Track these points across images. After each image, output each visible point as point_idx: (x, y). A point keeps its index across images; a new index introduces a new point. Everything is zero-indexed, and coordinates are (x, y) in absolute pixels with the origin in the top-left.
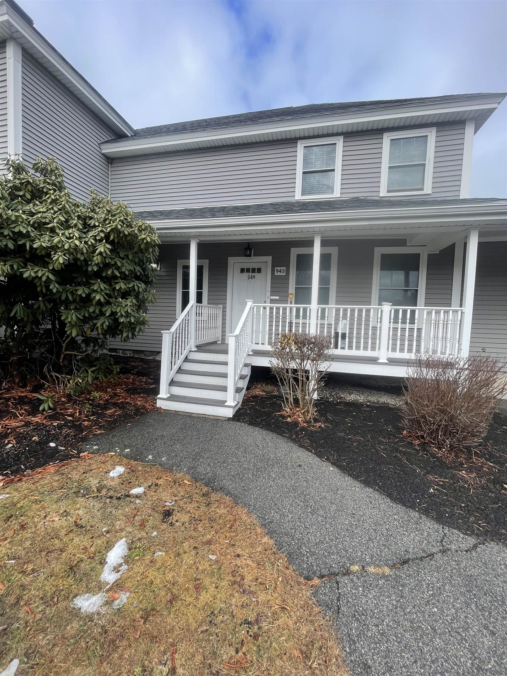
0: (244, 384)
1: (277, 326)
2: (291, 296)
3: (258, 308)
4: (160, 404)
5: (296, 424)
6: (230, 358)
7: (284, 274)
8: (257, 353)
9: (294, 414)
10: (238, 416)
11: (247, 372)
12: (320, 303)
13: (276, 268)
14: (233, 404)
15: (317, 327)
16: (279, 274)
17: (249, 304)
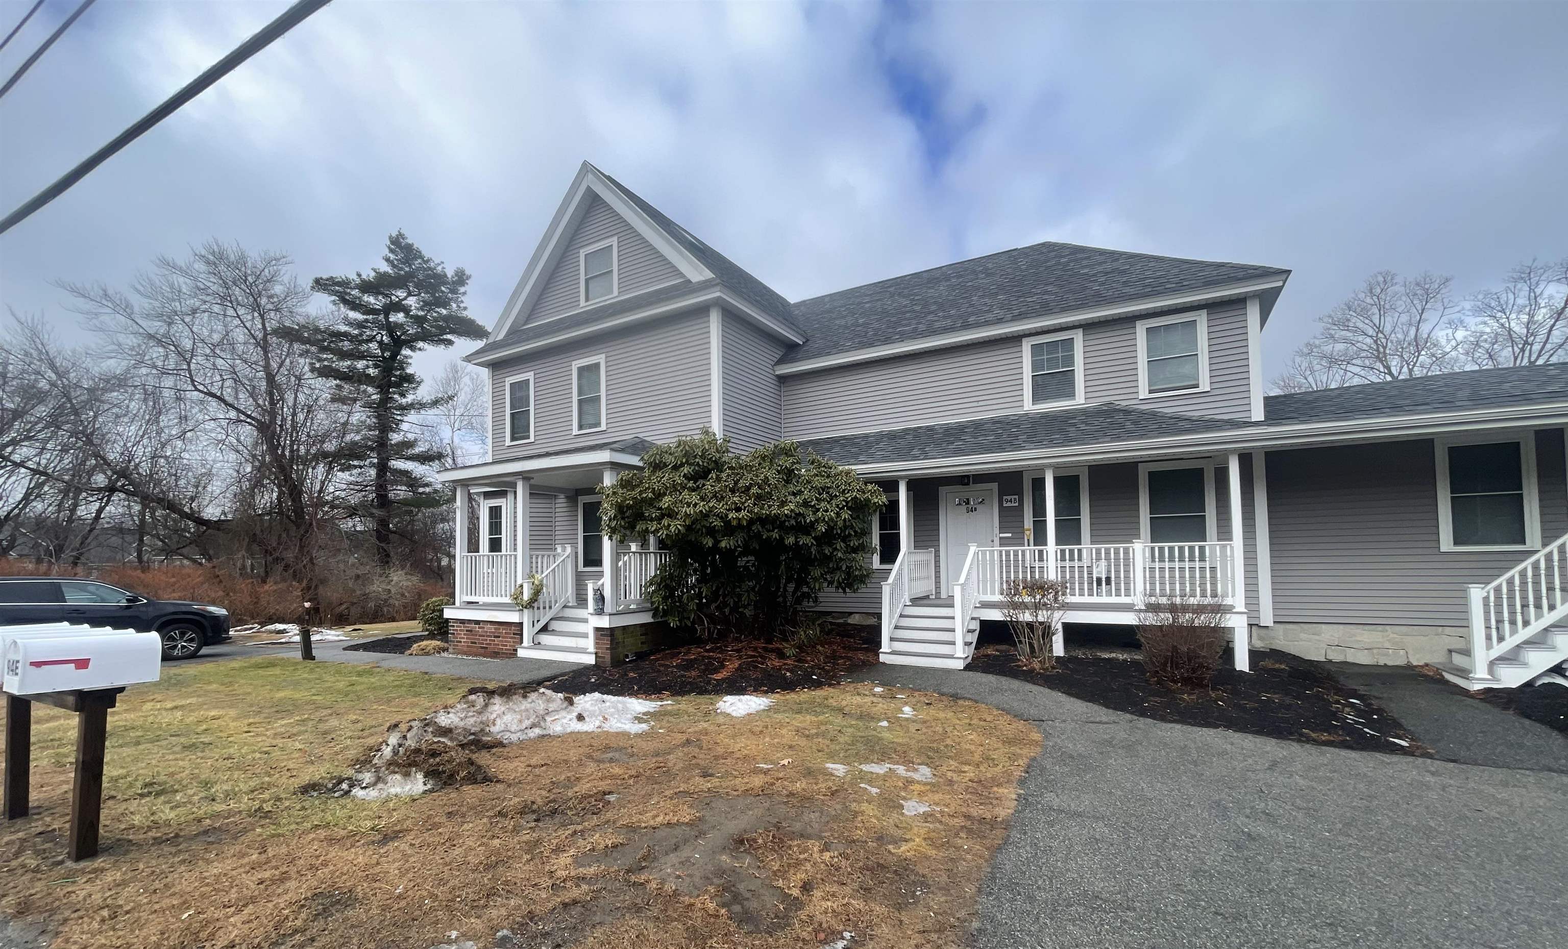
0: (973, 638)
1: (1008, 572)
2: (1028, 533)
3: (984, 553)
4: (882, 658)
5: (1032, 670)
6: (957, 611)
7: (1017, 504)
8: (986, 605)
9: (1030, 663)
10: (968, 668)
11: (976, 625)
12: (1058, 543)
13: (1005, 497)
14: (964, 656)
15: (1057, 572)
16: (1009, 504)
17: (973, 549)
